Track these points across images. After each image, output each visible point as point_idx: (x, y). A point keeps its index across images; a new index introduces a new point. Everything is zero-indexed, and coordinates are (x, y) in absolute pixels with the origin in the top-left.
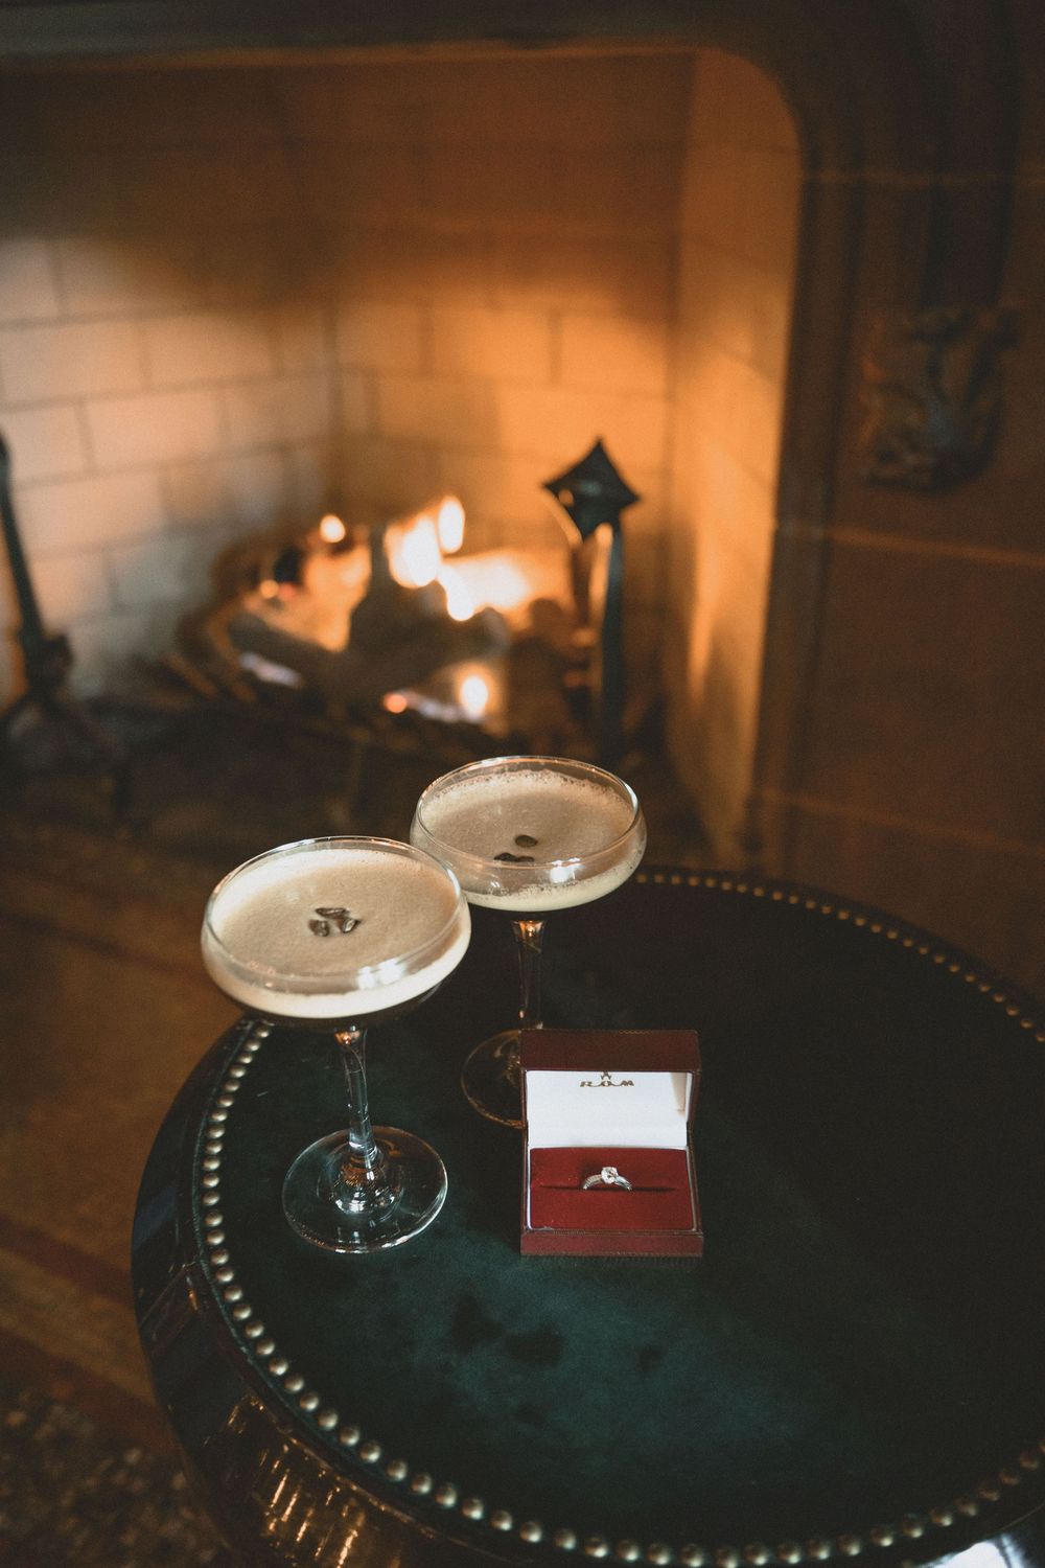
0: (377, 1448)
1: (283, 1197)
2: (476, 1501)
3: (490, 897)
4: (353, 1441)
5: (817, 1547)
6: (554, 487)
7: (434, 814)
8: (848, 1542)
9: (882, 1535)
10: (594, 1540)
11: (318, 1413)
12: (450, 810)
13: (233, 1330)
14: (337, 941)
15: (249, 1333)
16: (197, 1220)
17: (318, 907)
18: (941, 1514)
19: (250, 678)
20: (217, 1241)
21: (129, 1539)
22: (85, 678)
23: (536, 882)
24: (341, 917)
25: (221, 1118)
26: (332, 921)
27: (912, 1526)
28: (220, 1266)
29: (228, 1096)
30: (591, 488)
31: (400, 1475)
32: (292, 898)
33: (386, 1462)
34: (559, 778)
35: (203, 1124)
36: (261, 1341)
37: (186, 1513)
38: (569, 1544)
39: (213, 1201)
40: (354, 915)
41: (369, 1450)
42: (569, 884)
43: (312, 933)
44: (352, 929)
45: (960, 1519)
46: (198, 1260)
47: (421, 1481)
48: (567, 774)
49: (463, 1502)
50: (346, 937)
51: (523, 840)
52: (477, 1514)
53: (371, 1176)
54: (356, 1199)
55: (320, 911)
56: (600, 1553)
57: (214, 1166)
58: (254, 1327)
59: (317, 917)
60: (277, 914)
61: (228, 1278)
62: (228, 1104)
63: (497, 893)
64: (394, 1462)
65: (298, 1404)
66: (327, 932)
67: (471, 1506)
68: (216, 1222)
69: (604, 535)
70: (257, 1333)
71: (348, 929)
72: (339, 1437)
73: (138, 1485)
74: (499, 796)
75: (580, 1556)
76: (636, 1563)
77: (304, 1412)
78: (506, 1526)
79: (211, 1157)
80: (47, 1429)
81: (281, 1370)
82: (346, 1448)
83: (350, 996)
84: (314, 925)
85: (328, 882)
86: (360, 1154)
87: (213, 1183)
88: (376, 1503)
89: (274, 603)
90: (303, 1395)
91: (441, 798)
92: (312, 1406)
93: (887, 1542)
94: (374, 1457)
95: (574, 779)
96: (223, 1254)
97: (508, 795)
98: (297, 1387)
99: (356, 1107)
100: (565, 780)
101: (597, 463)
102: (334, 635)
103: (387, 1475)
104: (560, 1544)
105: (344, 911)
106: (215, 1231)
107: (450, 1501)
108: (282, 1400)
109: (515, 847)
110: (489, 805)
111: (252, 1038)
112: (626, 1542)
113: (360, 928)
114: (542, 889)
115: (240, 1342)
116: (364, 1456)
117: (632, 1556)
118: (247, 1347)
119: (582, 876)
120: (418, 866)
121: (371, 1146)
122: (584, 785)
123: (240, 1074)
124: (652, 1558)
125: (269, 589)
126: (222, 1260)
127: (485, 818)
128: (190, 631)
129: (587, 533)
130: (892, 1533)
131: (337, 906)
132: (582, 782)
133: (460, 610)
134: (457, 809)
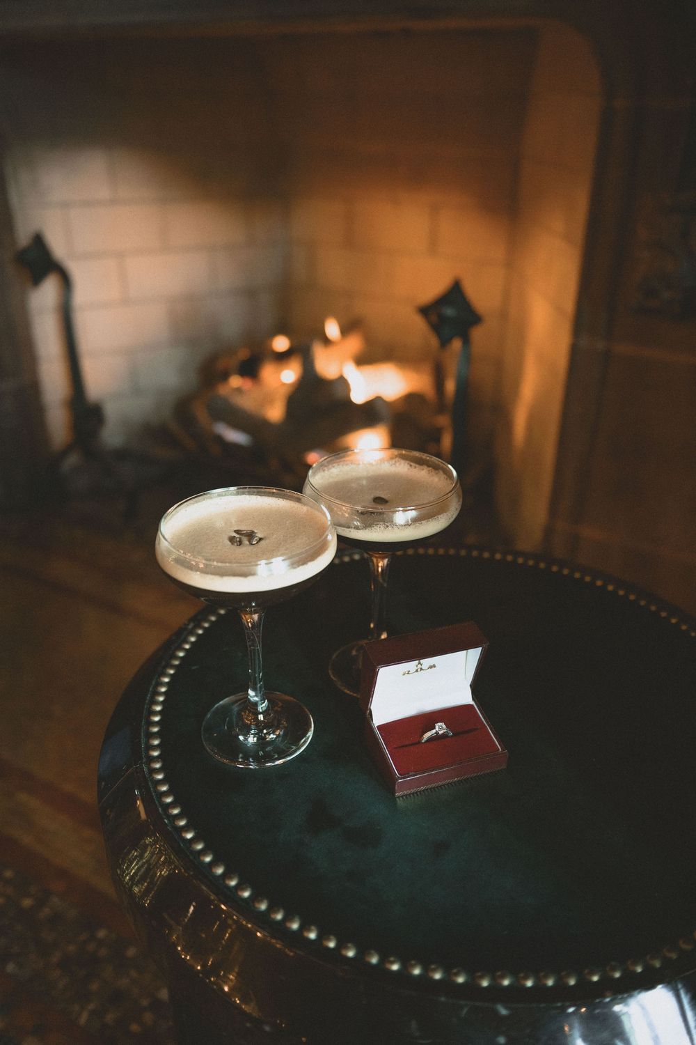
0: (249, 889)
1: (202, 728)
2: (313, 928)
3: (352, 530)
4: (233, 883)
5: (546, 977)
6: (425, 311)
7: (321, 481)
8: (568, 975)
9: (593, 973)
10: (392, 959)
11: (211, 864)
12: (331, 480)
13: (160, 809)
14: (246, 549)
15: (170, 811)
16: (143, 740)
17: (236, 529)
18: (635, 964)
19: (219, 439)
20: (156, 754)
21: (94, 987)
22: (112, 435)
23: (384, 521)
24: (251, 535)
25: (166, 680)
26: (245, 537)
27: (614, 969)
28: (155, 769)
29: (173, 667)
30: (449, 312)
31: (263, 907)
32: (219, 524)
33: (255, 898)
34: (406, 464)
35: (154, 683)
36: (178, 817)
37: (133, 973)
38: (374, 960)
39: (156, 729)
40: (259, 535)
41: (244, 890)
42: (407, 525)
43: (230, 543)
44: (257, 543)
45: (648, 969)
46: (141, 764)
47: (276, 912)
48: (412, 461)
49: (304, 927)
50: (252, 547)
51: (379, 500)
52: (312, 936)
53: (261, 717)
54: (252, 734)
55: (237, 532)
56: (395, 967)
57: (158, 708)
58: (174, 807)
59: (235, 534)
60: (208, 531)
61: (160, 777)
62: (172, 672)
63: (357, 528)
64: (260, 898)
65: (199, 858)
66: (240, 543)
67: (309, 930)
68: (156, 742)
69: (457, 344)
70: (176, 811)
71: (254, 543)
72: (224, 880)
73: (103, 952)
74: (365, 474)
75: (381, 968)
76: (419, 976)
77: (203, 863)
78: (332, 945)
79: (157, 703)
80: (46, 911)
81: (189, 836)
82: (228, 887)
83: (250, 578)
84: (232, 539)
85: (244, 515)
86: (256, 704)
87: (157, 719)
88: (244, 923)
89: (239, 390)
90: (202, 853)
91: (326, 472)
92: (208, 859)
93: (595, 978)
94: (246, 894)
95: (417, 466)
96: (159, 762)
97: (371, 473)
98: (199, 847)
99: (254, 672)
100: (411, 465)
101: (455, 294)
102: (275, 413)
103: (254, 906)
104: (367, 959)
105: (253, 532)
106: (154, 748)
107: (295, 926)
108: (189, 854)
109: (373, 503)
110: (358, 479)
111: (192, 633)
112: (413, 962)
113: (262, 542)
114: (387, 527)
115: (164, 817)
116: (240, 893)
117: (417, 971)
118: (169, 820)
119: (415, 520)
120: (305, 508)
121: (263, 700)
122: (423, 470)
123: (181, 654)
124: (431, 974)
125: (235, 381)
126: (158, 766)
127: (354, 485)
128: (183, 407)
129: (444, 342)
130: (600, 973)
131: (249, 529)
132: (422, 467)
133: (359, 395)
134: (336, 480)
